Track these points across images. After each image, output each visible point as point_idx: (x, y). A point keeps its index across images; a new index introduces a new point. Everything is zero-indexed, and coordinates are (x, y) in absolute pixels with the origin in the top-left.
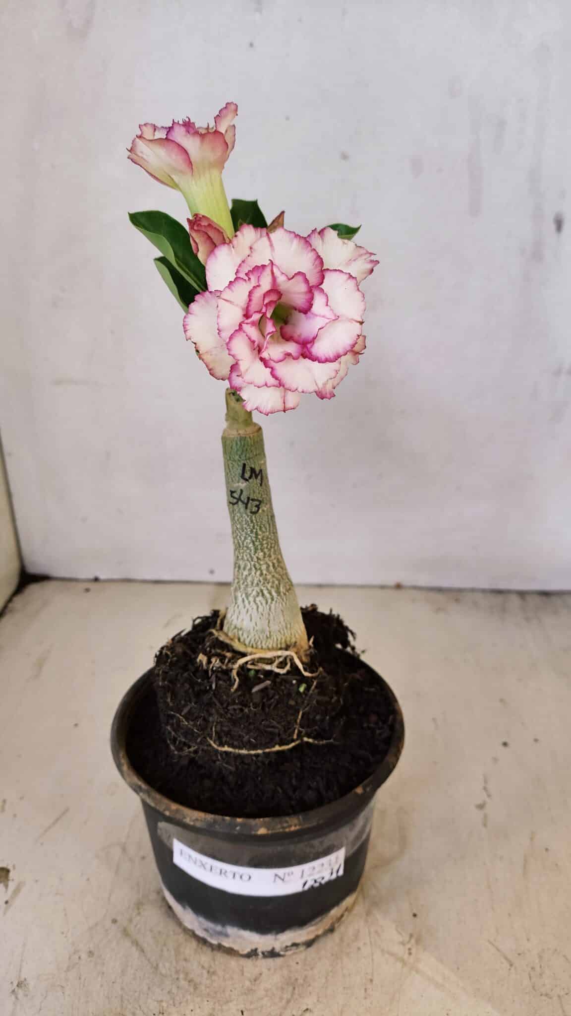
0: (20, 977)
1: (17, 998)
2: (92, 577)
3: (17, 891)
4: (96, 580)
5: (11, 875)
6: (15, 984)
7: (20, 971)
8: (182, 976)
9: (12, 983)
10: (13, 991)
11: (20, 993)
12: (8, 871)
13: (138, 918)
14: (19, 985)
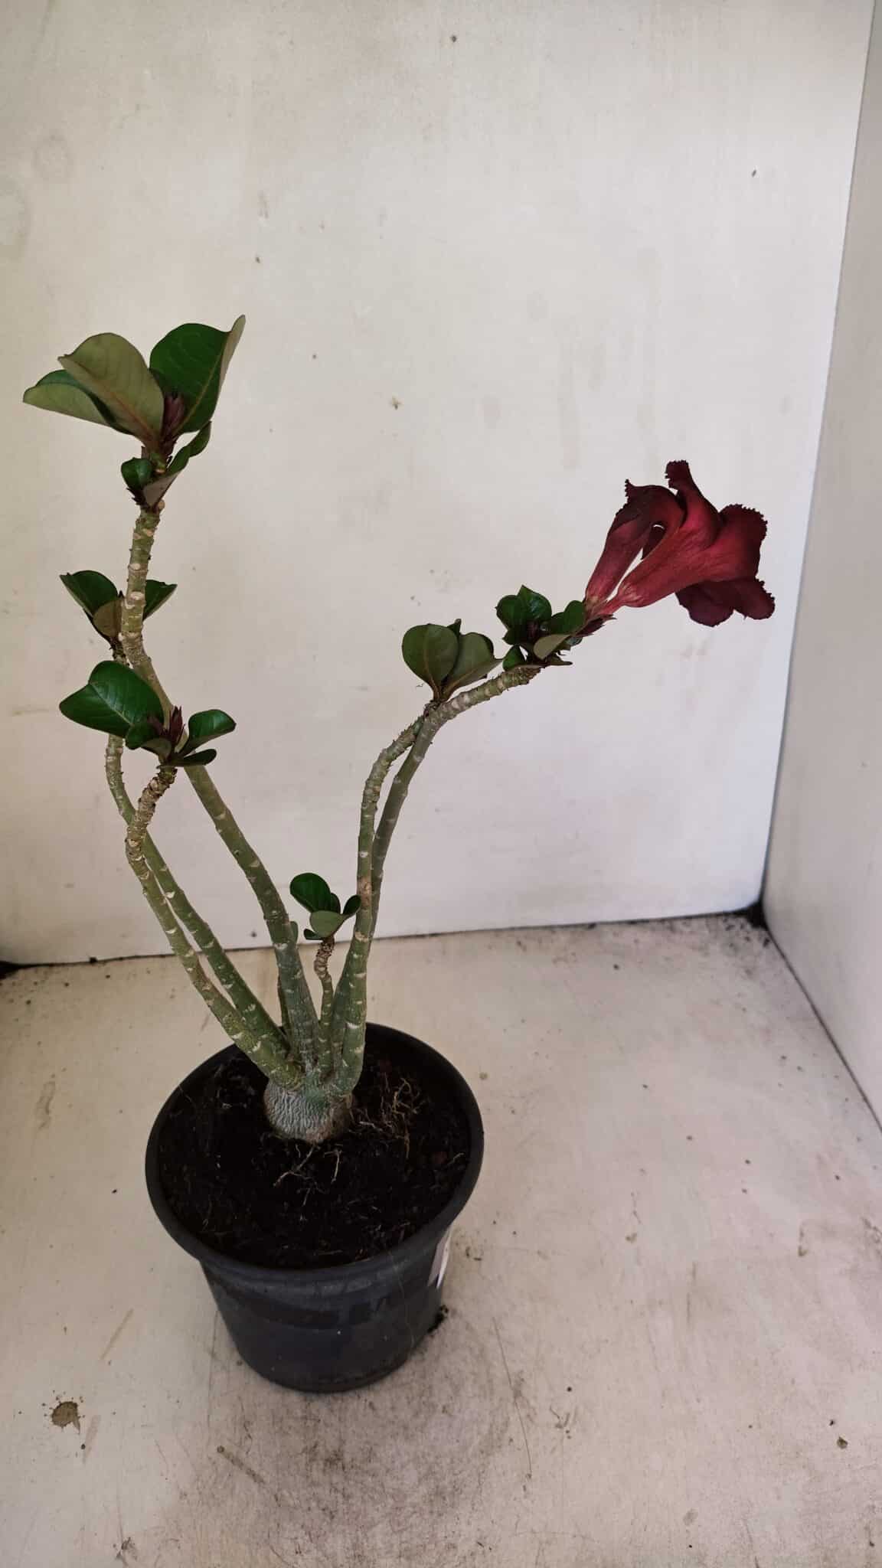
0: (122, 1536)
1: (124, 1560)
2: (88, 960)
3: (93, 1430)
4: (93, 961)
5: (79, 1409)
6: (119, 1546)
7: (121, 1530)
8: (314, 1504)
9: (115, 1546)
10: (119, 1555)
11: (127, 1555)
12: (75, 1405)
13: (248, 1442)
14: (122, 1548)
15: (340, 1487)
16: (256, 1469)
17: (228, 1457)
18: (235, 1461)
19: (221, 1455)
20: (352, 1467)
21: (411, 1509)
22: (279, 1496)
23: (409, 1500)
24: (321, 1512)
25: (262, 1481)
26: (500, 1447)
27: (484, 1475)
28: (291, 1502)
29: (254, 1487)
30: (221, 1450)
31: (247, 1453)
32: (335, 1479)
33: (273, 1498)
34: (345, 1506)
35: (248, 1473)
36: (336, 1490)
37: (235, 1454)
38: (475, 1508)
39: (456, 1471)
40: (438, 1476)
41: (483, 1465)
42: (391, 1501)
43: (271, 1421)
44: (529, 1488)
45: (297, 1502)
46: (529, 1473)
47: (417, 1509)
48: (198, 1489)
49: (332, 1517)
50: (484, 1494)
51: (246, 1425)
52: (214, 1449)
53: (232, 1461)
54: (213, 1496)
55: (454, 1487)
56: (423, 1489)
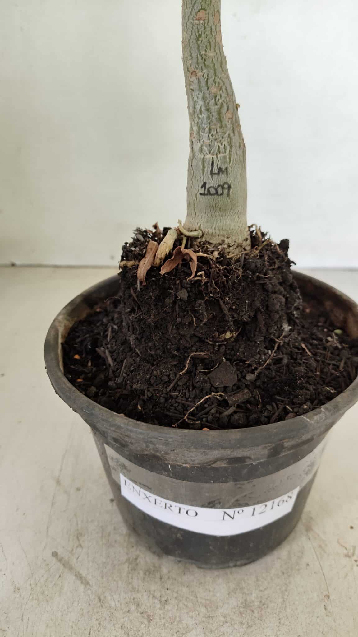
15: (158, 594)
16: (84, 573)
17: (60, 560)
18: (67, 565)
19: (54, 559)
20: (169, 578)
21: (222, 619)
22: (102, 598)
23: (220, 611)
24: (140, 615)
25: (88, 583)
26: (299, 570)
27: (287, 593)
28: (113, 605)
29: (82, 588)
30: (55, 554)
31: (78, 558)
32: (153, 588)
33: (97, 600)
34: (161, 612)
35: (76, 575)
36: (154, 597)
37: (66, 558)
38: (282, 621)
39: (261, 588)
40: (246, 591)
41: (286, 584)
42: (203, 610)
43: (100, 535)
44: (329, 608)
45: (118, 605)
46: (328, 594)
47: (228, 619)
48: (30, 585)
49: (149, 621)
50: (289, 610)
51: (79, 536)
52: (49, 553)
53: (64, 565)
54: (43, 593)
55: (261, 602)
56: (233, 602)
